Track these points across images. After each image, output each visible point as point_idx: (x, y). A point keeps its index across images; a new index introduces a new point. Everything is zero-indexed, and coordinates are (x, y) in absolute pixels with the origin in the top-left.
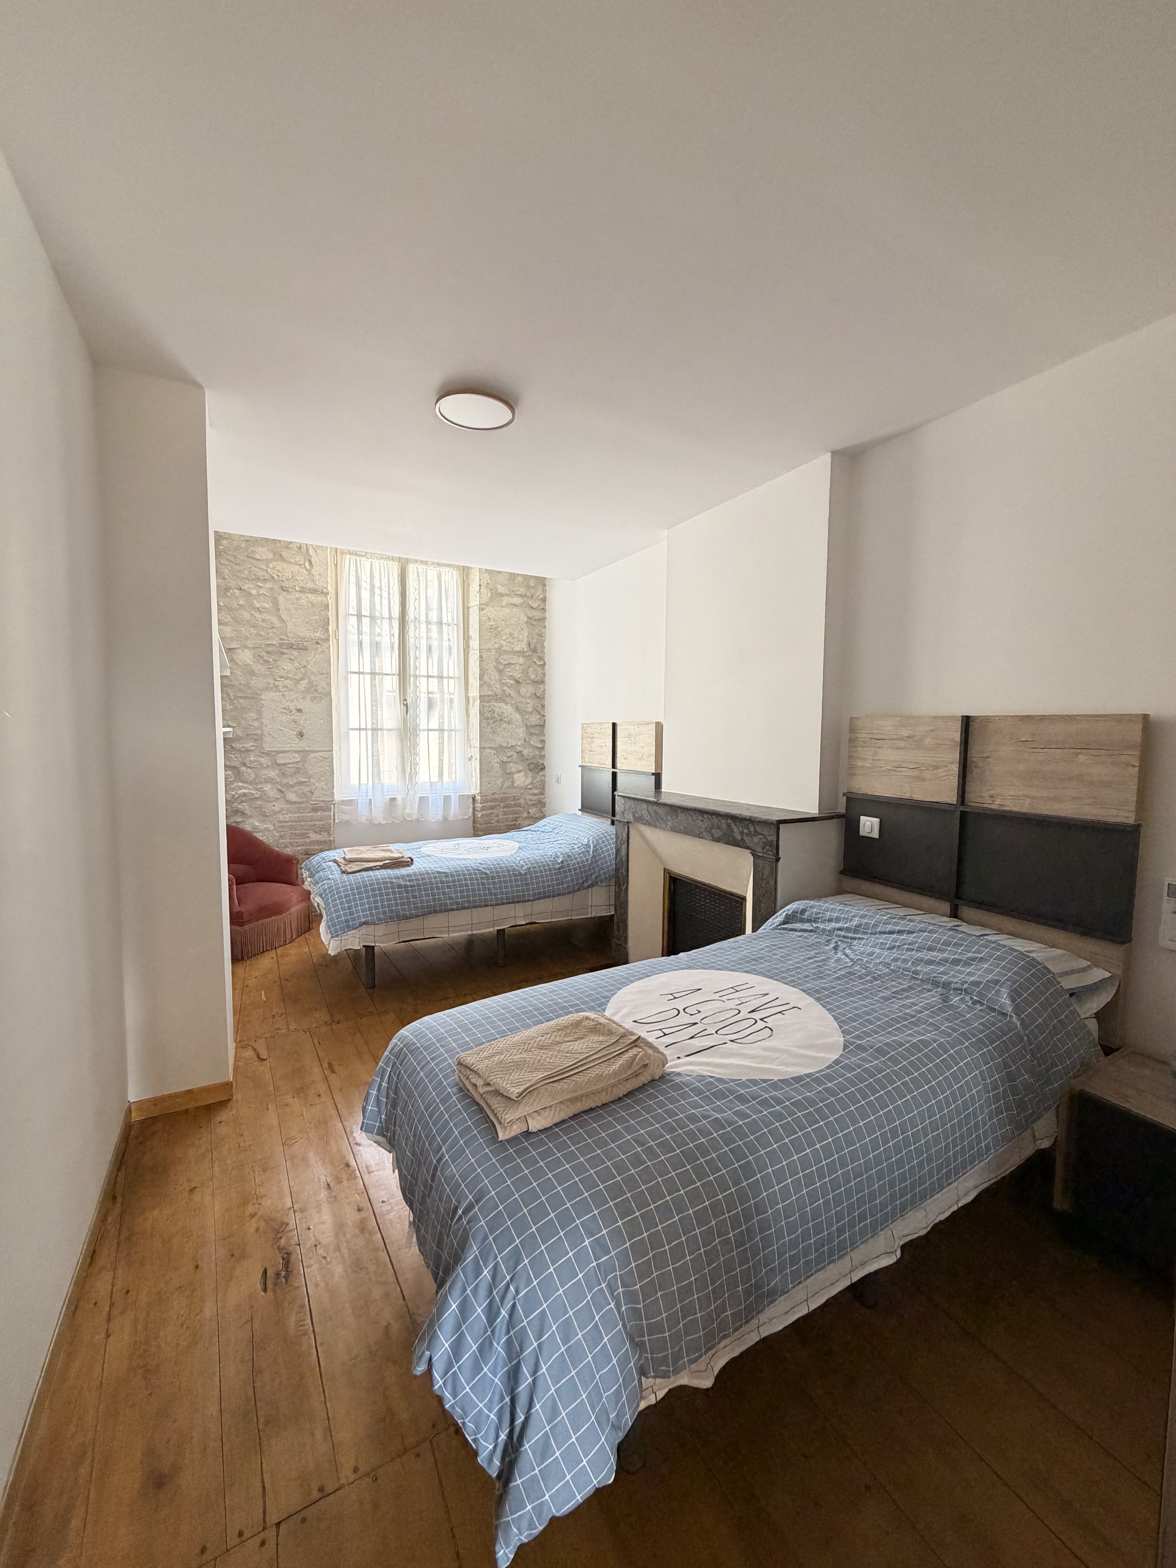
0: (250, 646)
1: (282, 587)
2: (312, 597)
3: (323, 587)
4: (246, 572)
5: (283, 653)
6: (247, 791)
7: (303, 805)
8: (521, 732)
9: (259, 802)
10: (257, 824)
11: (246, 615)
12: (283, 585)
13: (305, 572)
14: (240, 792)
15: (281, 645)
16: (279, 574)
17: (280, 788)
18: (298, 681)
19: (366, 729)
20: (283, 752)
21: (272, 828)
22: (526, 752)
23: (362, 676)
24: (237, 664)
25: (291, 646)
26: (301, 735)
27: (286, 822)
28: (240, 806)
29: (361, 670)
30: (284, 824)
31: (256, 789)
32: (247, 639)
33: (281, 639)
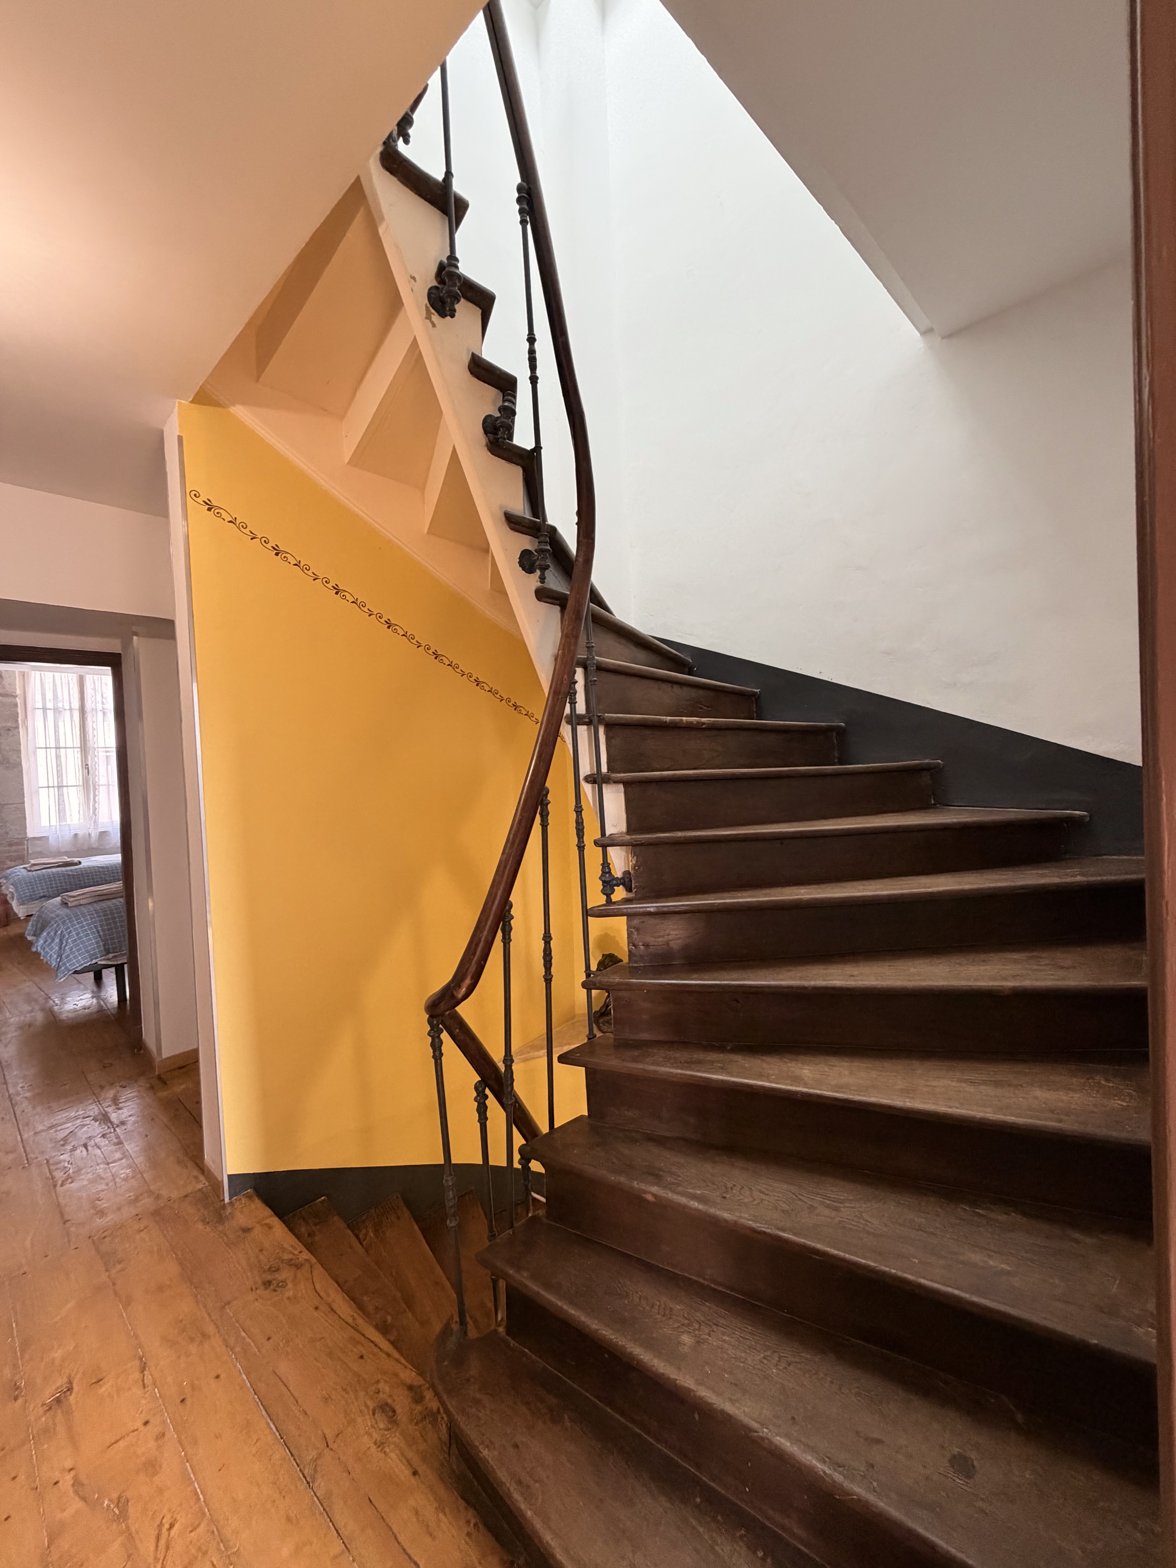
19: (53, 787)
23: (48, 750)
29: (48, 746)
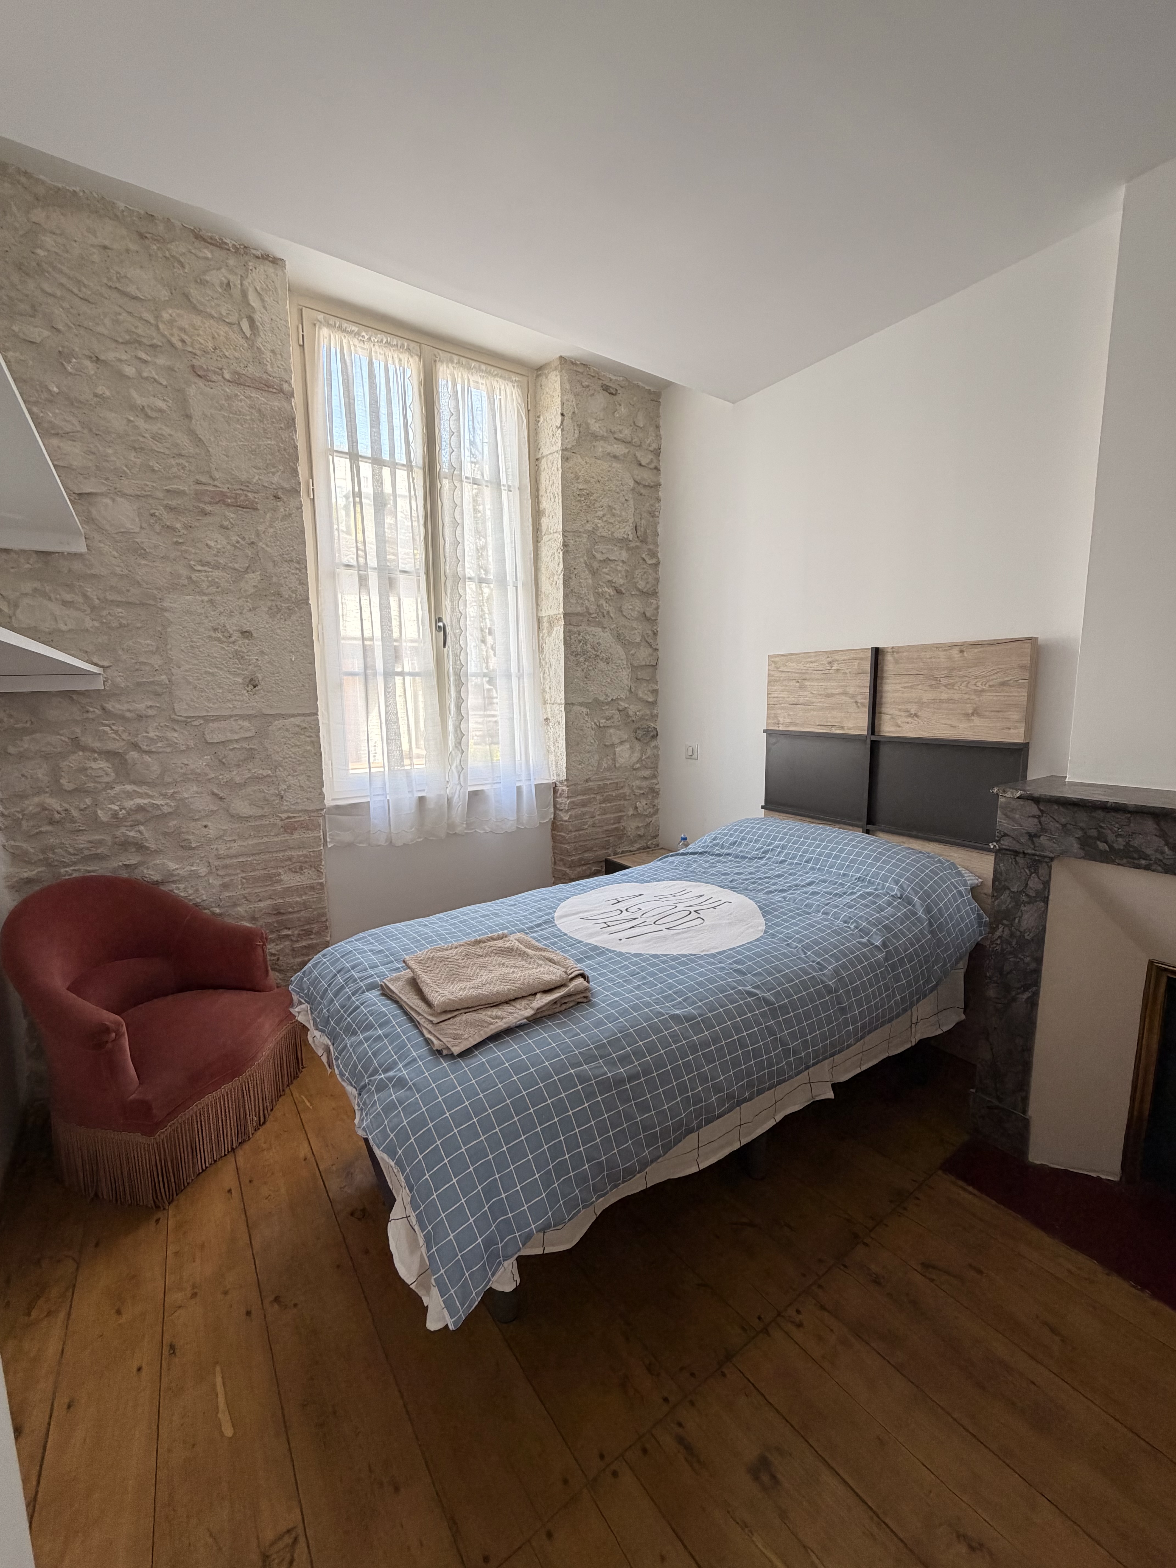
0: (129, 491)
1: (193, 366)
2: (261, 398)
3: (282, 380)
4: (107, 321)
5: (205, 514)
6: (146, 801)
7: (265, 822)
8: (625, 675)
9: (173, 823)
10: (172, 866)
11: (116, 421)
12: (195, 362)
13: (242, 342)
14: (130, 804)
15: (198, 496)
16: (185, 337)
17: (216, 791)
18: (240, 575)
20: (218, 718)
21: (203, 870)
22: (632, 709)
24: (100, 529)
25: (220, 499)
26: (253, 683)
27: (231, 857)
28: (132, 834)
30: (228, 861)
31: (165, 796)
32: (121, 475)
33: (198, 483)
